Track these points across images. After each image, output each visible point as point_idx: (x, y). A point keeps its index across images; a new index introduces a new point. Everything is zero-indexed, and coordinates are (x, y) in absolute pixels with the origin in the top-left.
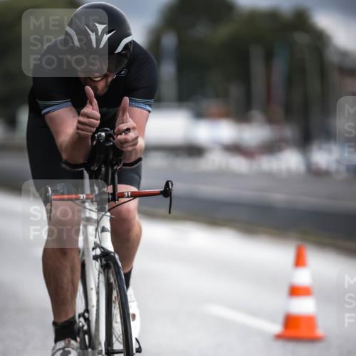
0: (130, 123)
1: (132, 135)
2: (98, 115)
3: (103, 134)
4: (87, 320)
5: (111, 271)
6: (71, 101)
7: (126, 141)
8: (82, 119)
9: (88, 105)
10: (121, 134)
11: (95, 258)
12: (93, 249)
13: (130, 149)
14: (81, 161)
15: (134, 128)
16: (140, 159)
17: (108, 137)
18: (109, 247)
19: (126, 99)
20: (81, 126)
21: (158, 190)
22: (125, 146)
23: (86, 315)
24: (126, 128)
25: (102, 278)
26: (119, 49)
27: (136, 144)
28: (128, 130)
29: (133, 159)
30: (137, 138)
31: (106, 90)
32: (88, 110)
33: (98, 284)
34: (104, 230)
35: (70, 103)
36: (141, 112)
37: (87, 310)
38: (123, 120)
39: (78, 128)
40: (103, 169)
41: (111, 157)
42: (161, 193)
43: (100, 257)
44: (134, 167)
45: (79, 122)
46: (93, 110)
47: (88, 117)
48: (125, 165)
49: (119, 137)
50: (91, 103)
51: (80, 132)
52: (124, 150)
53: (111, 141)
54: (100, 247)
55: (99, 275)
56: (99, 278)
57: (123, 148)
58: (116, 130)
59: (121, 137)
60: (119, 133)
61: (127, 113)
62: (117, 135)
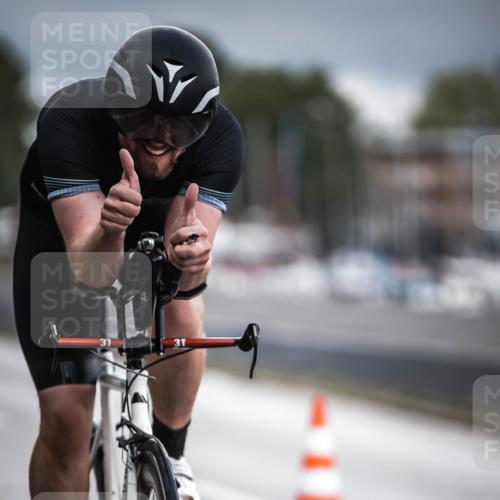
2: (139, 197)
3: (151, 241)
5: (146, 467)
6: (99, 183)
7: (190, 256)
8: (110, 201)
9: (123, 181)
10: (181, 244)
11: (122, 443)
12: (118, 427)
15: (204, 236)
17: (160, 245)
18: (148, 430)
19: (194, 187)
20: (108, 214)
21: (231, 339)
22: (187, 263)
24: (190, 234)
25: (132, 478)
26: (201, 107)
27: (205, 262)
28: (194, 237)
29: (193, 285)
30: (207, 252)
33: (125, 486)
34: (137, 398)
35: (98, 186)
36: (211, 211)
38: (185, 220)
39: (103, 217)
42: (236, 343)
43: (131, 444)
45: (107, 207)
46: (130, 188)
47: (122, 199)
49: (178, 248)
50: (128, 178)
51: (107, 223)
52: (184, 269)
53: (160, 254)
54: (131, 426)
55: (126, 472)
56: (126, 477)
57: (183, 266)
58: (172, 236)
59: (182, 248)
60: (179, 241)
61: (194, 211)
62: (174, 245)
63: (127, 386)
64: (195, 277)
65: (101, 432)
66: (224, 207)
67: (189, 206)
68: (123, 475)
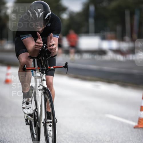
0: (53, 42)
1: (54, 47)
2: (42, 42)
3: (45, 46)
4: (37, 112)
5: (46, 94)
6: (32, 35)
7: (53, 49)
8: (37, 44)
9: (38, 39)
10: (51, 46)
11: (40, 90)
13: (54, 51)
14: (36, 56)
15: (55, 44)
16: (56, 55)
17: (46, 47)
18: (46, 86)
19: (52, 34)
20: (36, 47)
23: (36, 110)
24: (52, 44)
26: (46, 17)
27: (56, 50)
28: (53, 45)
29: (54, 55)
30: (56, 47)
31: (43, 31)
32: (38, 41)
34: (44, 80)
35: (31, 36)
36: (56, 39)
37: (36, 108)
38: (51, 41)
40: (44, 59)
41: (46, 54)
42: (64, 67)
43: (42, 90)
44: (54, 58)
46: (40, 41)
47: (39, 43)
48: (51, 57)
49: (50, 47)
50: (39, 38)
51: (36, 48)
53: (46, 49)
54: (42, 86)
55: (42, 96)
56: (42, 97)
57: (51, 51)
58: (49, 45)
59: (51, 47)
60: (50, 46)
61: (52, 39)
62: (49, 47)
63: (41, 77)
64: (54, 53)
65: (35, 88)
66: (59, 37)
67: (51, 38)
68: (41, 96)
